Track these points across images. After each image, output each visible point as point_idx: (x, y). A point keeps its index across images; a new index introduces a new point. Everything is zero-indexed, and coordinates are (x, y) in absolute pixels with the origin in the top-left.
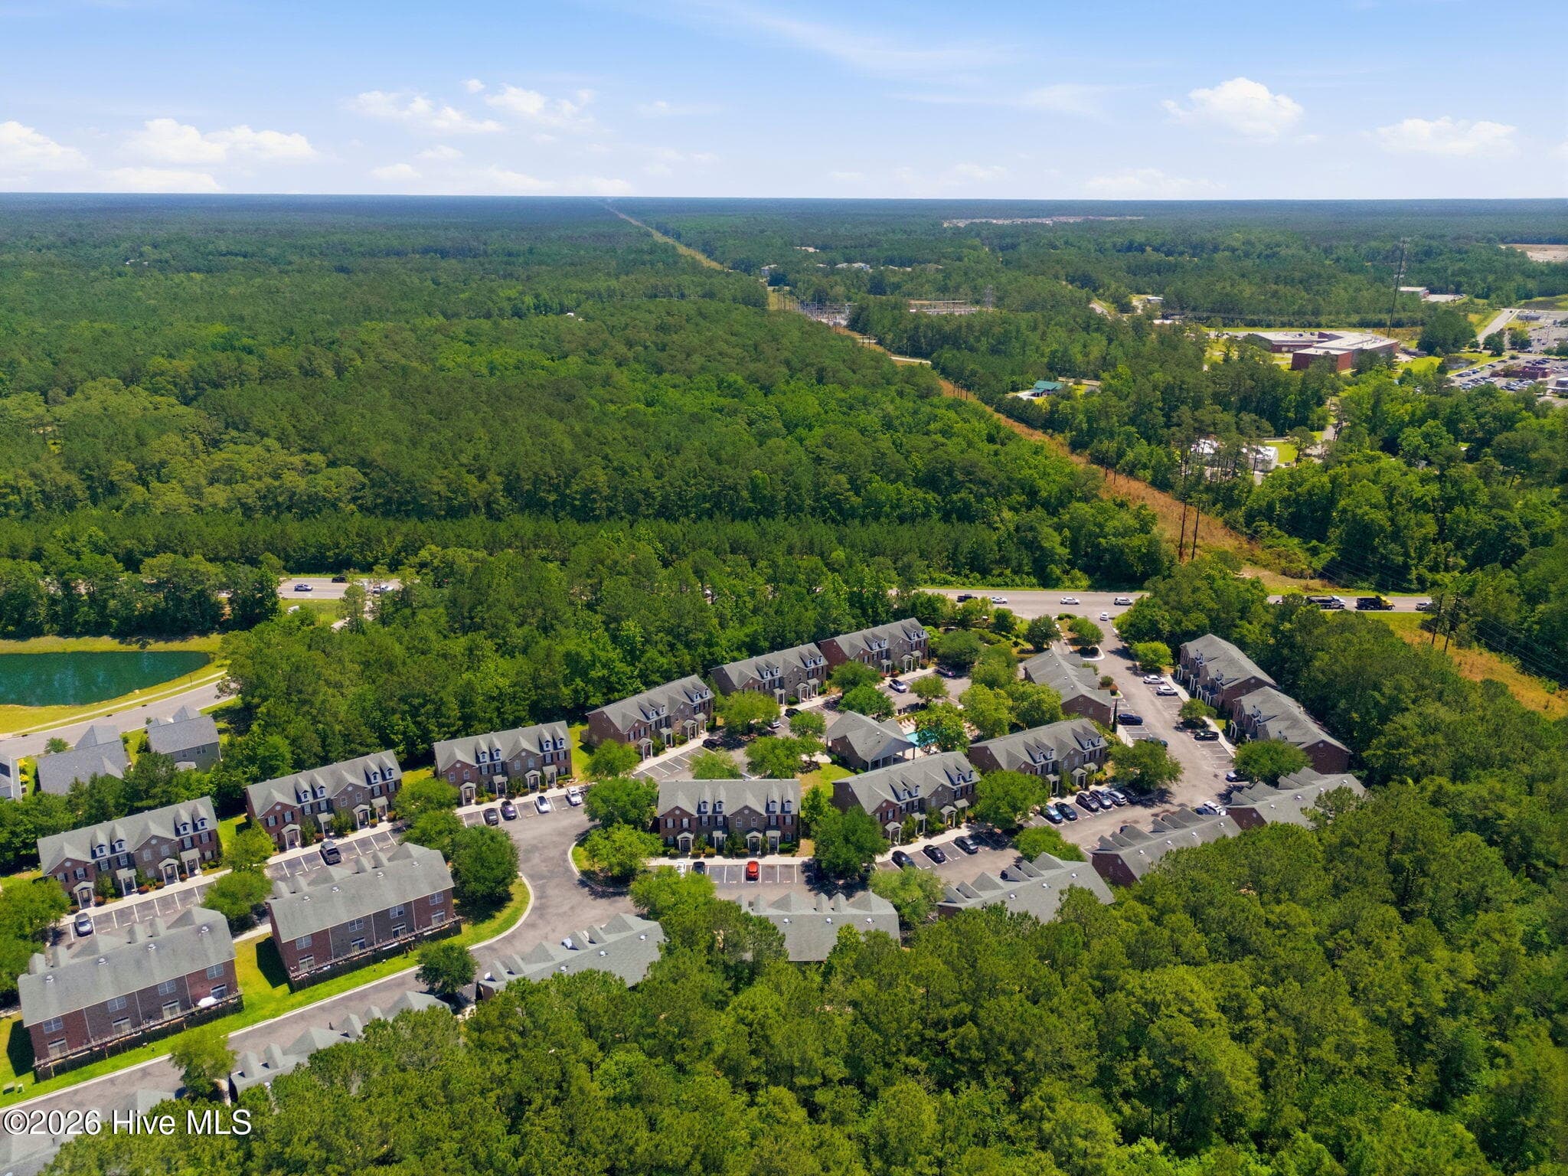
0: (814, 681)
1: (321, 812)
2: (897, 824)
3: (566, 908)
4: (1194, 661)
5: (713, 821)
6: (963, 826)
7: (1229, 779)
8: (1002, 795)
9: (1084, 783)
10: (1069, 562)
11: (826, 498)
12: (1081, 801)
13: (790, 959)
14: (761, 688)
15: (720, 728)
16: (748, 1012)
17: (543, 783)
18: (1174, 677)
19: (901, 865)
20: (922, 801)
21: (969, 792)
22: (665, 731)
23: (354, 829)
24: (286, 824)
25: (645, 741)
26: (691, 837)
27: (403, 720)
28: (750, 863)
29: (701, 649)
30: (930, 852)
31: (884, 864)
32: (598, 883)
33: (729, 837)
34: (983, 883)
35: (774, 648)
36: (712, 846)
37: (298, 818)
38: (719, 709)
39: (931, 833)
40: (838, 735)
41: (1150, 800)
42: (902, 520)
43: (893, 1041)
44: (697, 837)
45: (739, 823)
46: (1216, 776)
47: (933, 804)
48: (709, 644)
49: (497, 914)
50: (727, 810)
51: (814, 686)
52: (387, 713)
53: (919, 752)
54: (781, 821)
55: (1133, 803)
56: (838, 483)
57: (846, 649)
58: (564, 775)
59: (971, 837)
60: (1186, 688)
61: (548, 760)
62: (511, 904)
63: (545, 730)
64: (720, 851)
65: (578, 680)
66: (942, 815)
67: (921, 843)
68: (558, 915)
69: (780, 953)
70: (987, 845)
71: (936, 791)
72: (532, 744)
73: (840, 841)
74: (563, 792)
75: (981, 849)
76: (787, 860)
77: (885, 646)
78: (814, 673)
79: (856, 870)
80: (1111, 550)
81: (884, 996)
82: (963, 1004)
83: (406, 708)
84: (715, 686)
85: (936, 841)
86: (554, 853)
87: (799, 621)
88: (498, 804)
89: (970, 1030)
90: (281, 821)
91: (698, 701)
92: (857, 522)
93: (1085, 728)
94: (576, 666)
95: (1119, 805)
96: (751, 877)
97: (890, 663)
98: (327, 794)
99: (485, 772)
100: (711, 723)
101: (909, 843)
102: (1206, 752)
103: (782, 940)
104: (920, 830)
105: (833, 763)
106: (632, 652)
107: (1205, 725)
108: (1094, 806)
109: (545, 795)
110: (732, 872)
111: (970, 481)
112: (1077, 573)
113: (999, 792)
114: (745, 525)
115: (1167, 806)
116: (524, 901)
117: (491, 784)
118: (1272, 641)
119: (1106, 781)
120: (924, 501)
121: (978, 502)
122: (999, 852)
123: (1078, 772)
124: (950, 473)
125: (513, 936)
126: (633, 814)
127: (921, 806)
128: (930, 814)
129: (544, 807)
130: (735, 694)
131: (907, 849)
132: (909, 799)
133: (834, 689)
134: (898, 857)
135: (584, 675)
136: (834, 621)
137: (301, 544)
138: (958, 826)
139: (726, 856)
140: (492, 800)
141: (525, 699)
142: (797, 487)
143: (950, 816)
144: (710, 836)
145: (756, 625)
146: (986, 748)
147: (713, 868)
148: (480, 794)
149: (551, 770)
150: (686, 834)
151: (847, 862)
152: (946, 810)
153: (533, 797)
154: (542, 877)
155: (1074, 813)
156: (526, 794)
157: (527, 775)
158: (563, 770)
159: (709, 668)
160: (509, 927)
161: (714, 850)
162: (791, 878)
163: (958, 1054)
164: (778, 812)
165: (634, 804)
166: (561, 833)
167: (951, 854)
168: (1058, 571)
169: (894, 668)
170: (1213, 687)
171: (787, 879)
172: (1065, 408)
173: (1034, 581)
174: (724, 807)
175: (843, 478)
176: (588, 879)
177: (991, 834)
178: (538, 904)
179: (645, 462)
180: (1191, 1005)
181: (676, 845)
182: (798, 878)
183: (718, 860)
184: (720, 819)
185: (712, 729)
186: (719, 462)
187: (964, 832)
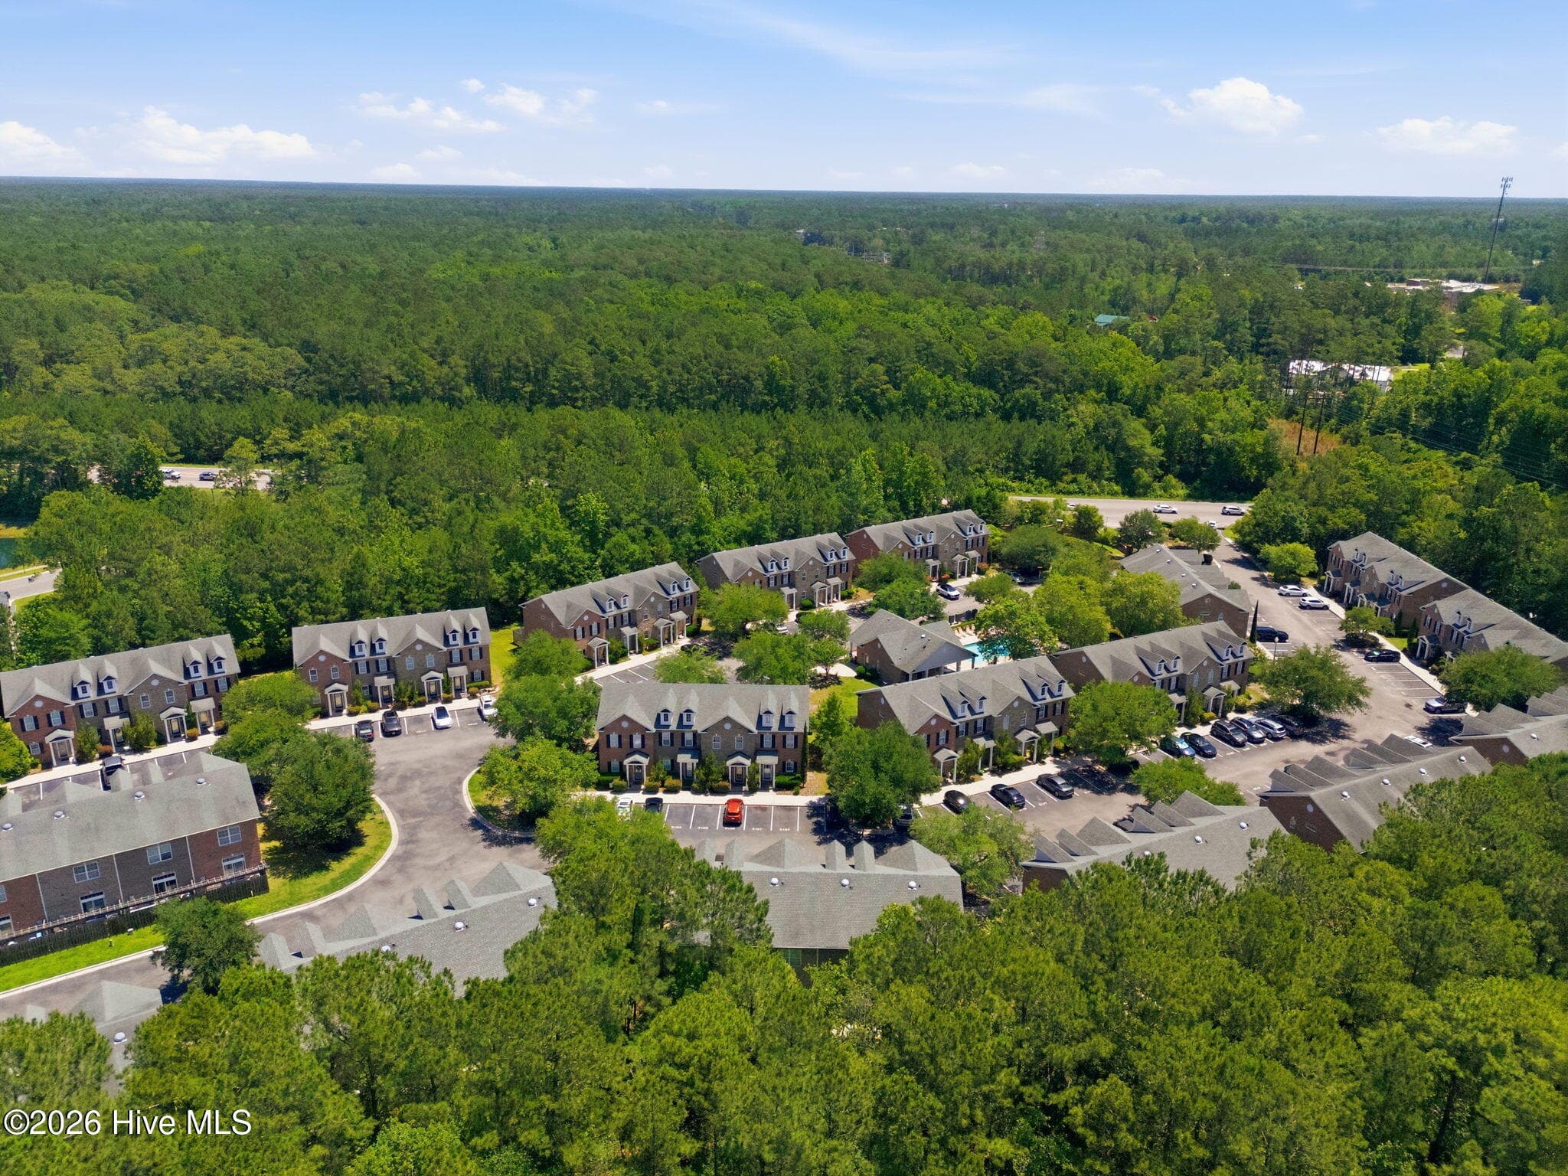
0: (836, 581)
1: (109, 714)
2: (952, 753)
3: (442, 857)
4: (1350, 564)
5: (677, 740)
6: (1048, 760)
7: (1428, 709)
8: (1112, 713)
9: (1220, 708)
10: (1161, 465)
11: (857, 392)
12: (1219, 732)
13: (776, 943)
14: (765, 583)
15: (706, 633)
16: (681, 1042)
17: (448, 691)
18: (1319, 589)
19: (957, 810)
20: (988, 720)
21: (1057, 711)
22: (628, 631)
23: (161, 741)
24: (51, 727)
25: (598, 642)
26: (645, 761)
27: (262, 601)
28: (729, 802)
29: (687, 537)
30: (1002, 794)
31: (933, 809)
32: (499, 824)
33: (702, 763)
34: (1094, 834)
35: (783, 536)
36: (676, 776)
37: (72, 720)
38: (705, 605)
39: (1002, 769)
40: (866, 639)
41: (1318, 733)
42: (950, 418)
43: (965, 1108)
44: (654, 762)
45: (715, 744)
46: (1408, 706)
47: (1006, 726)
48: (698, 530)
49: (334, 865)
50: (699, 724)
51: (836, 587)
52: (237, 590)
53: (981, 662)
54: (779, 741)
55: (1294, 737)
56: (873, 373)
57: (879, 542)
58: (479, 680)
59: (1061, 775)
60: (1340, 601)
61: (456, 657)
62: (359, 850)
63: (454, 619)
64: (687, 786)
65: (514, 564)
66: (1018, 743)
67: (986, 782)
68: (426, 868)
69: (759, 934)
70: (1086, 787)
71: (1010, 707)
72: (434, 636)
73: (866, 770)
74: (475, 703)
75: (1077, 792)
76: (787, 799)
77: (932, 541)
78: (838, 570)
79: (890, 811)
80: (1217, 450)
81: (947, 1020)
82: (1097, 1038)
83: (266, 585)
84: (702, 579)
85: (1009, 780)
86: (443, 781)
87: (817, 510)
88: (377, 717)
89: (1113, 1090)
90: (44, 723)
91: (677, 594)
92: (896, 418)
93: (1219, 632)
94: (513, 547)
95: (1276, 739)
96: (732, 821)
97: (937, 563)
98: (119, 689)
99: (362, 669)
100: (693, 626)
101: (968, 781)
102: (1385, 676)
103: (763, 910)
104: (985, 763)
105: (859, 676)
106: (592, 535)
107: (1375, 644)
108: (1239, 738)
109: (448, 707)
110: (703, 814)
111: (1036, 374)
112: (1171, 479)
113: (1105, 708)
114: (758, 418)
115: (1345, 743)
116: (381, 848)
117: (372, 688)
118: (1463, 535)
119: (1251, 708)
120: (979, 397)
121: (1045, 399)
122: (1105, 797)
123: (1212, 692)
124: (1010, 364)
125: (350, 897)
126: (562, 725)
127: (987, 727)
128: (1001, 741)
129: (442, 722)
130: (726, 586)
131: (967, 789)
132: (969, 717)
133: (862, 592)
134: (951, 799)
135: (524, 558)
136: (865, 511)
137: (215, 428)
138: (1040, 760)
139: (696, 792)
140: (372, 711)
141: (440, 586)
142: (822, 378)
143: (1030, 745)
144: (674, 763)
145: (762, 511)
146: (1082, 653)
147: (675, 807)
148: (354, 701)
149: (459, 672)
150: (637, 757)
151: (877, 801)
152: (1024, 736)
153: (430, 709)
154: (416, 814)
155: (1210, 746)
156: (421, 704)
157: (424, 678)
158: (477, 673)
159: (696, 558)
160: (347, 883)
161: (679, 783)
162: (790, 823)
163: (1091, 1138)
164: (775, 728)
165: (563, 713)
166: (460, 756)
167: (1033, 799)
168: (1145, 476)
169: (942, 571)
170: (1382, 596)
171: (786, 825)
172: (1136, 328)
173: (1117, 488)
174: (694, 719)
175: (880, 368)
176: (485, 821)
177: (1092, 773)
178: (400, 852)
179: (640, 348)
180: (1548, 1056)
181: (622, 774)
182: (802, 825)
183: (685, 797)
184: (689, 736)
185: (695, 634)
186: (728, 347)
187: (1050, 768)
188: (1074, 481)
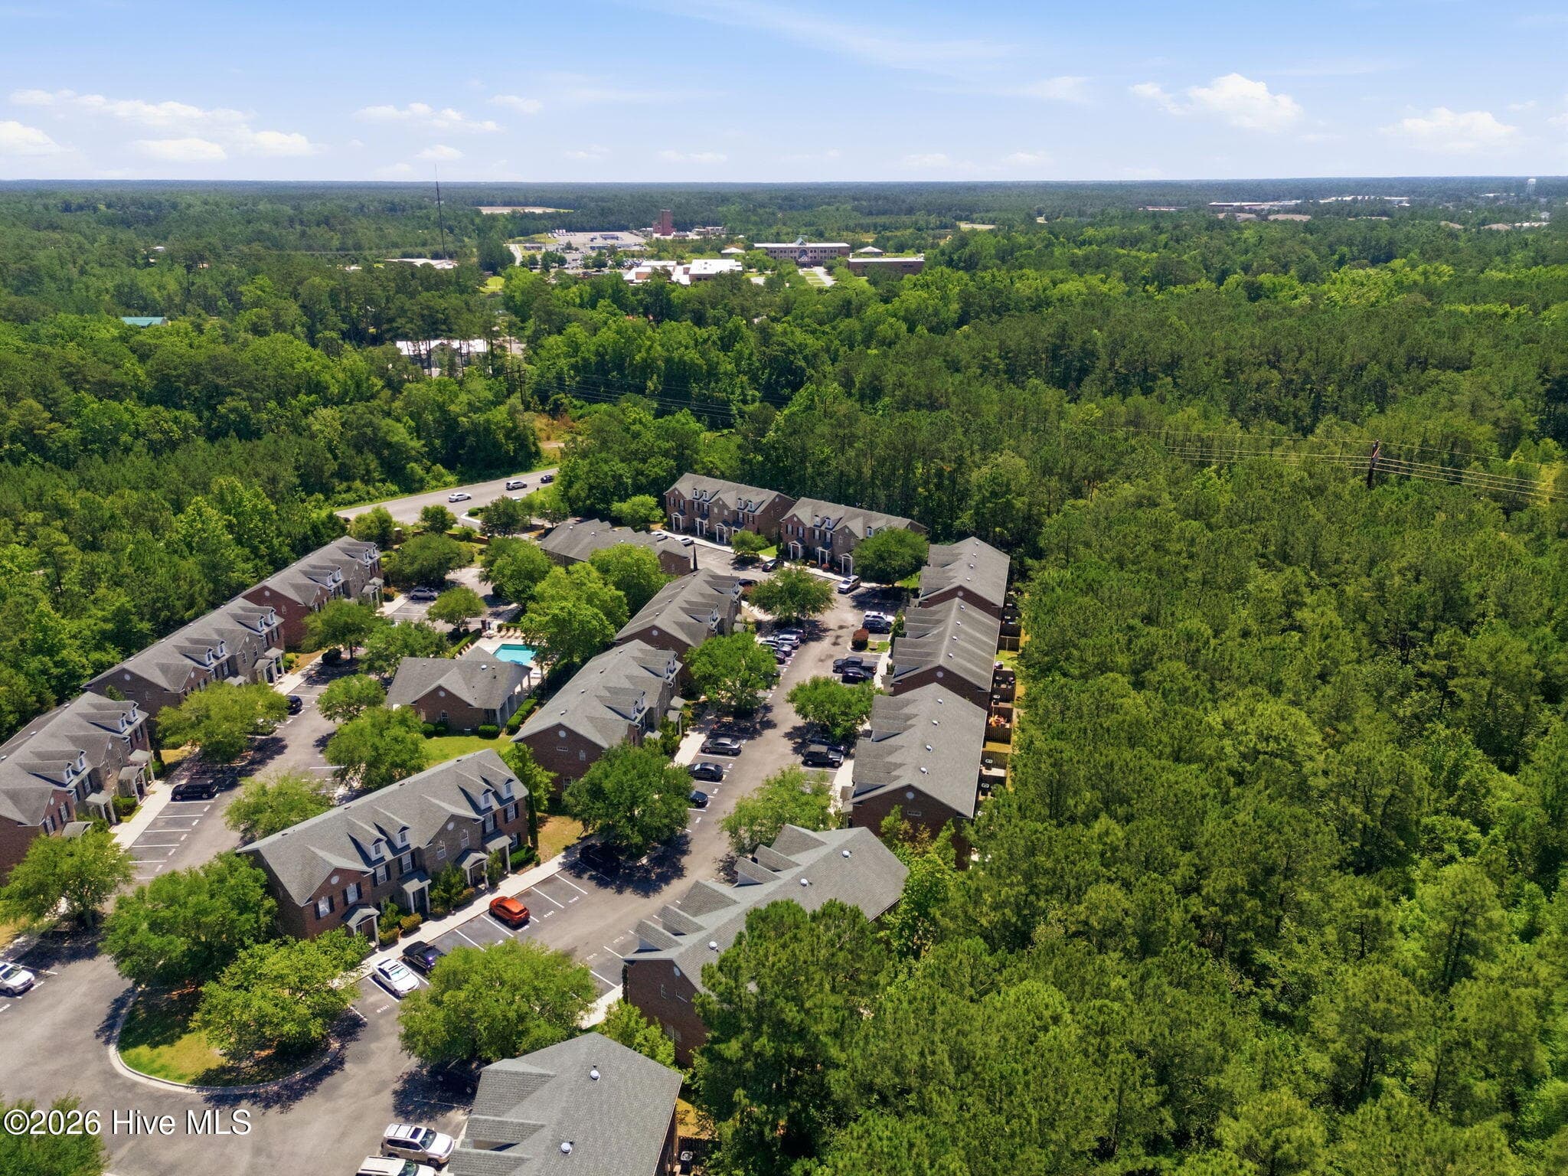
0: (275, 652)
4: (694, 502)
5: (396, 868)
7: (842, 592)
14: (209, 680)
20: (649, 713)
22: (96, 800)
26: (374, 912)
30: (703, 772)
33: (433, 881)
36: (410, 911)
44: (380, 909)
45: (443, 851)
47: (658, 713)
50: (416, 840)
51: (278, 659)
54: (502, 817)
55: (804, 642)
57: (292, 593)
64: (426, 915)
75: (739, 745)
76: (535, 874)
77: (340, 578)
78: (270, 641)
80: (474, 431)
91: (127, 729)
93: (714, 577)
100: (157, 764)
108: (780, 657)
110: (475, 933)
112: (439, 468)
127: (648, 721)
128: (665, 727)
132: (639, 716)
133: (302, 657)
138: (683, 735)
139: (439, 917)
144: (400, 896)
146: (653, 627)
150: (363, 912)
152: (673, 717)
161: (415, 917)
162: (571, 892)
164: (493, 805)
167: (717, 765)
168: (418, 470)
171: (570, 895)
173: (394, 488)
174: (407, 836)
177: (728, 725)
182: (583, 887)
184: (408, 858)
185: (162, 772)
187: (697, 737)
188: (349, 490)
